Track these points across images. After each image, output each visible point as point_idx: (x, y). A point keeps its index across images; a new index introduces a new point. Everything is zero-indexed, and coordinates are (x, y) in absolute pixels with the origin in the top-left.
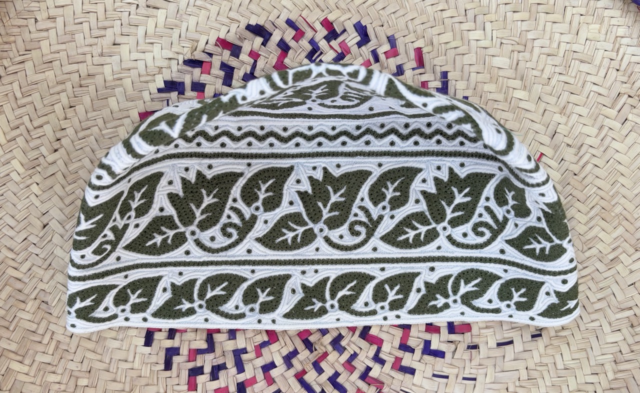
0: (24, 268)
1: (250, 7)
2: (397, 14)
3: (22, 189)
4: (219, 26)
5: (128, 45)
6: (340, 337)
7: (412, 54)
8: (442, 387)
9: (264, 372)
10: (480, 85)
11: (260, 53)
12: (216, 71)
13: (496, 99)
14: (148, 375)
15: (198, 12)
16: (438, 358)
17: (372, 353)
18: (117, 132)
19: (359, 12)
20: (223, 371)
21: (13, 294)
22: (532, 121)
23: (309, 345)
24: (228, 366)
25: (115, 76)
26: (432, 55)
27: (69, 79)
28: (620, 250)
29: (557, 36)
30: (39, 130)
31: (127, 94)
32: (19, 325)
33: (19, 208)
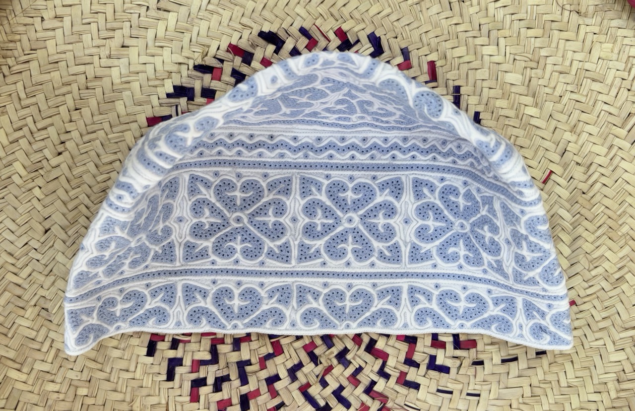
0: (24, 273)
1: (263, 13)
2: (412, 27)
3: (24, 193)
4: (230, 31)
5: (137, 48)
6: (346, 351)
7: (425, 68)
8: (446, 402)
9: (268, 385)
10: (492, 101)
11: (272, 60)
12: (227, 77)
13: (507, 115)
14: (150, 386)
15: (210, 17)
16: (442, 374)
17: (377, 368)
18: (123, 136)
19: (373, 22)
20: (226, 383)
21: (12, 300)
22: (543, 138)
23: (314, 359)
24: (232, 377)
25: (123, 80)
26: (444, 69)
27: (76, 81)
28: (626, 270)
29: (570, 54)
30: (43, 132)
31: (134, 98)
32: (18, 331)
33: (19, 211)
